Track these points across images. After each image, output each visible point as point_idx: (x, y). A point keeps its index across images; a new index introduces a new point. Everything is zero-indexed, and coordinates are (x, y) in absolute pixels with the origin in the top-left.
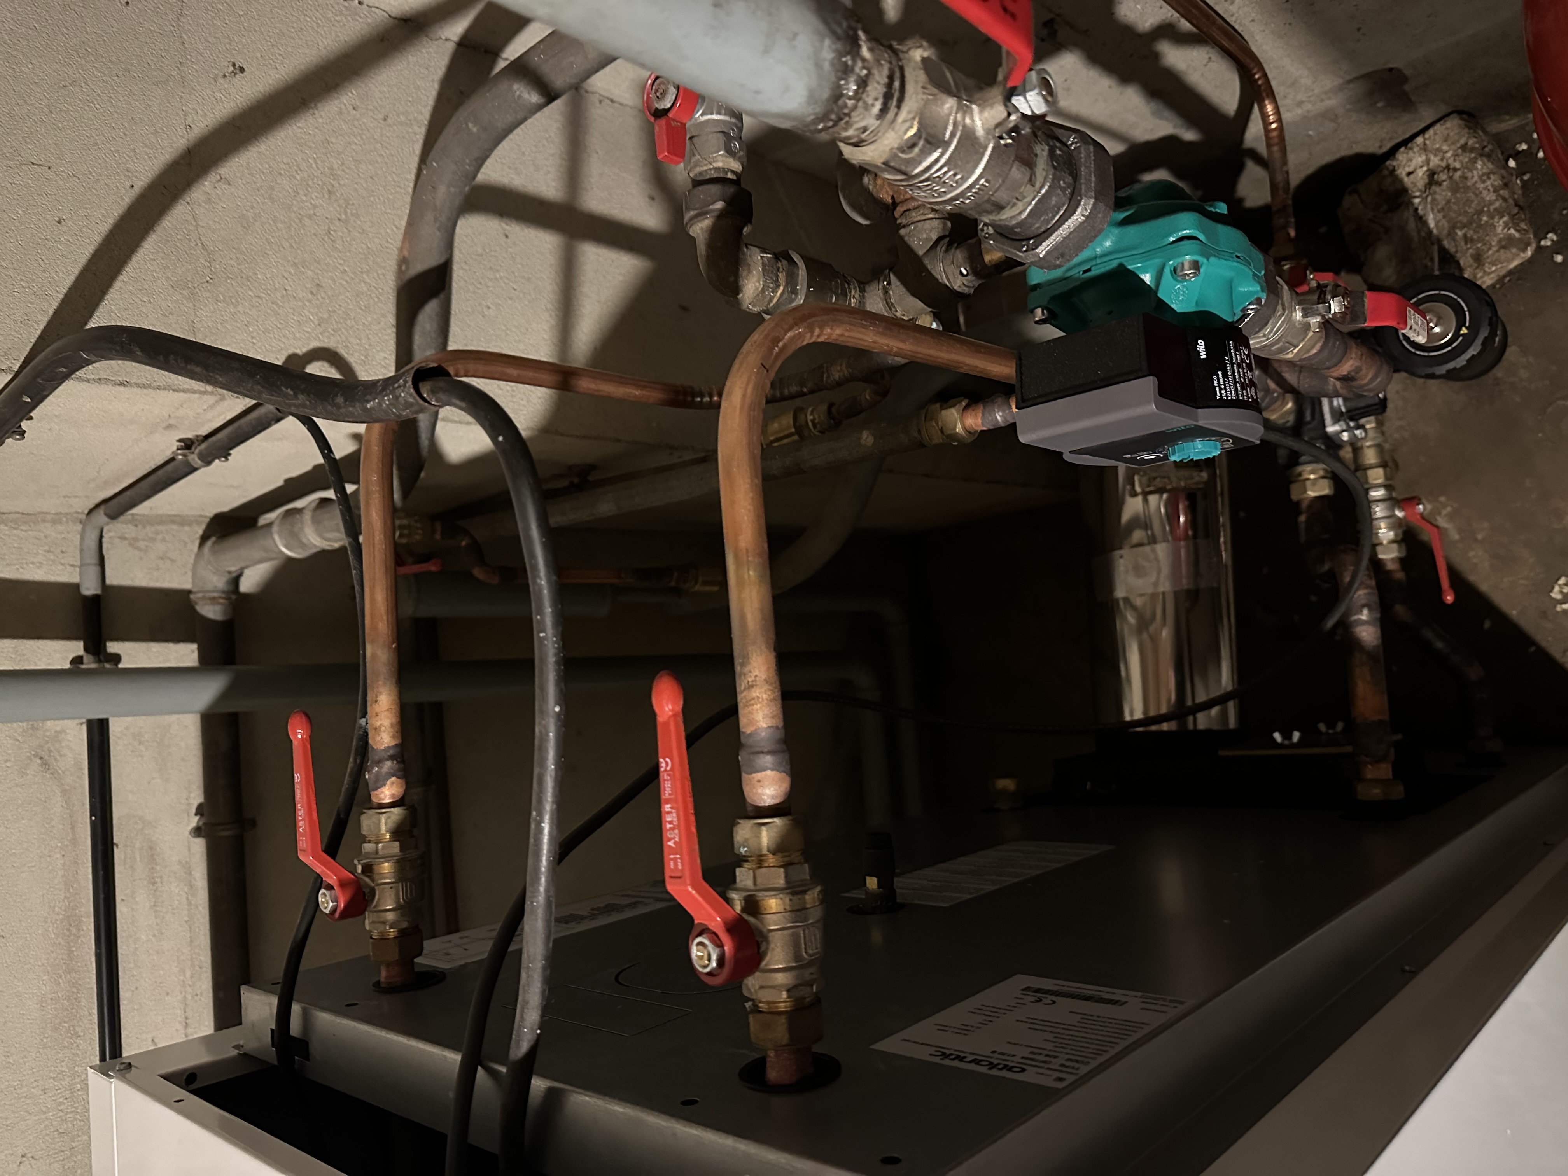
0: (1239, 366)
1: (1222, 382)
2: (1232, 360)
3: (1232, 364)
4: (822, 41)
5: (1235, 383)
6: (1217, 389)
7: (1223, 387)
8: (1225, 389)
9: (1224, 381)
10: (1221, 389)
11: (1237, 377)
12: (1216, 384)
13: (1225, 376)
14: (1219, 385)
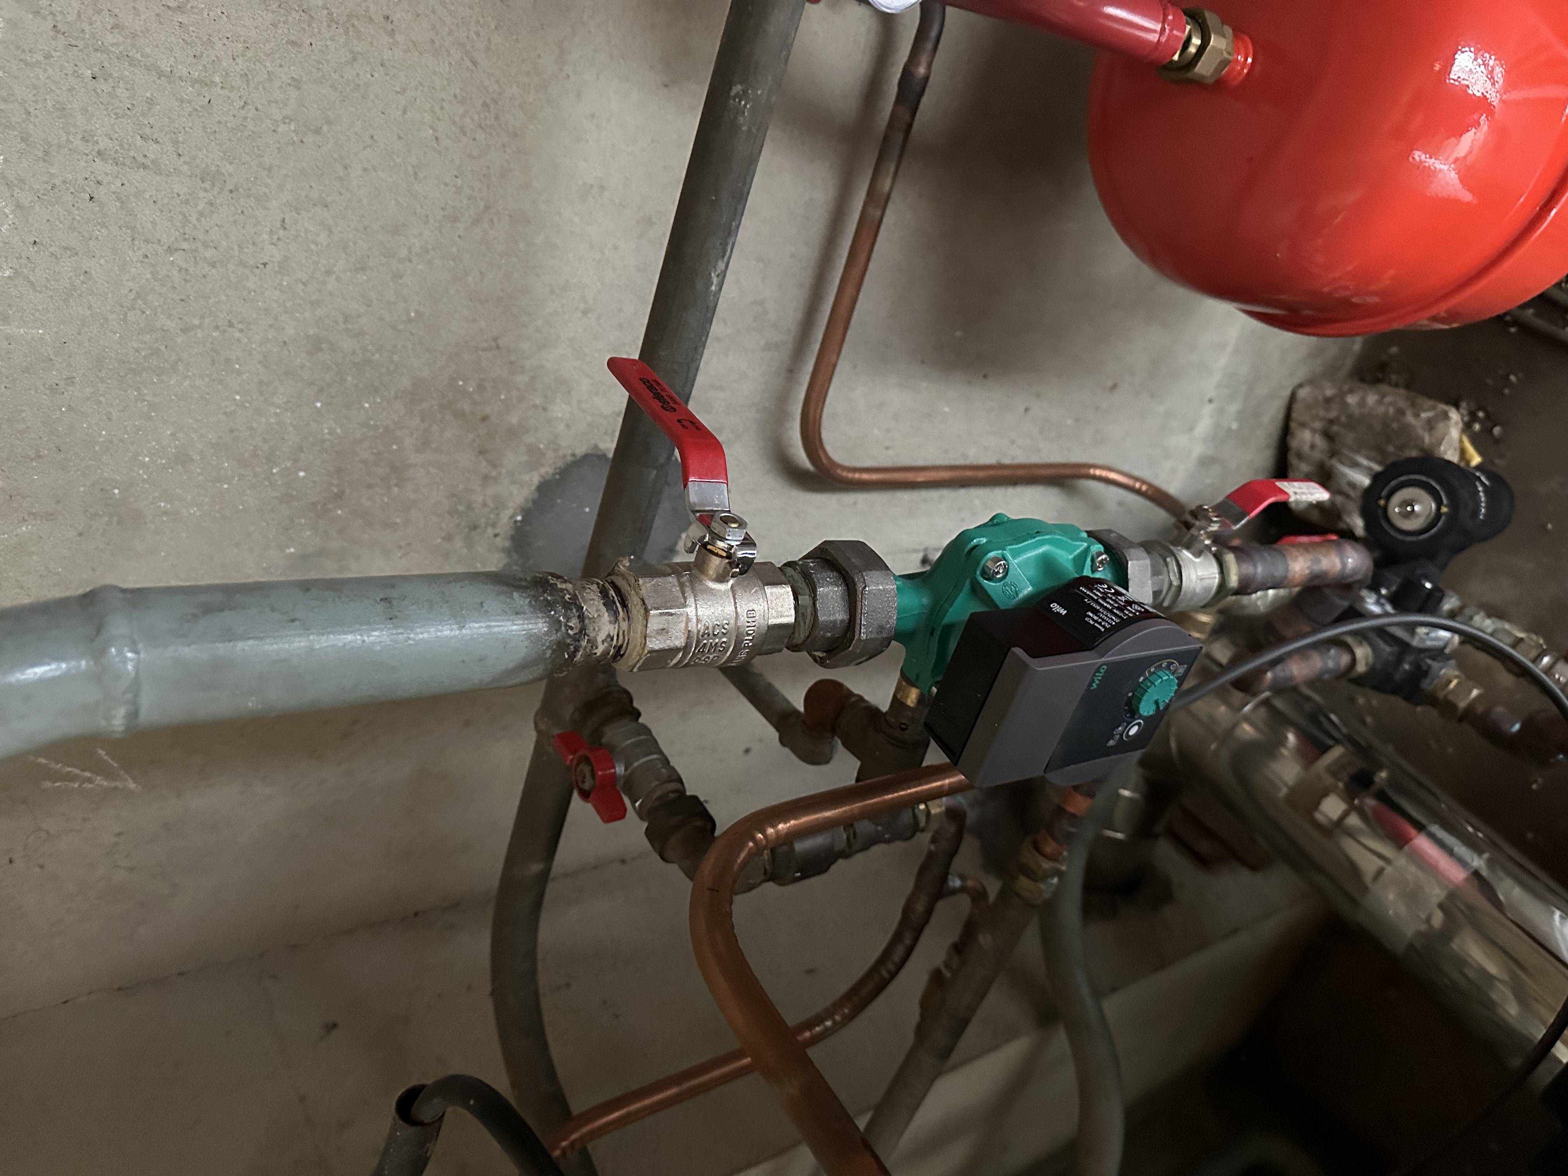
0: (1104, 599)
1: (1096, 618)
2: (1093, 599)
3: (1097, 602)
4: (511, 597)
5: (1111, 611)
6: (1096, 624)
7: (1100, 620)
8: (1103, 620)
9: (1097, 616)
10: (1100, 624)
11: (1108, 606)
12: (1091, 622)
13: (1096, 612)
14: (1096, 621)
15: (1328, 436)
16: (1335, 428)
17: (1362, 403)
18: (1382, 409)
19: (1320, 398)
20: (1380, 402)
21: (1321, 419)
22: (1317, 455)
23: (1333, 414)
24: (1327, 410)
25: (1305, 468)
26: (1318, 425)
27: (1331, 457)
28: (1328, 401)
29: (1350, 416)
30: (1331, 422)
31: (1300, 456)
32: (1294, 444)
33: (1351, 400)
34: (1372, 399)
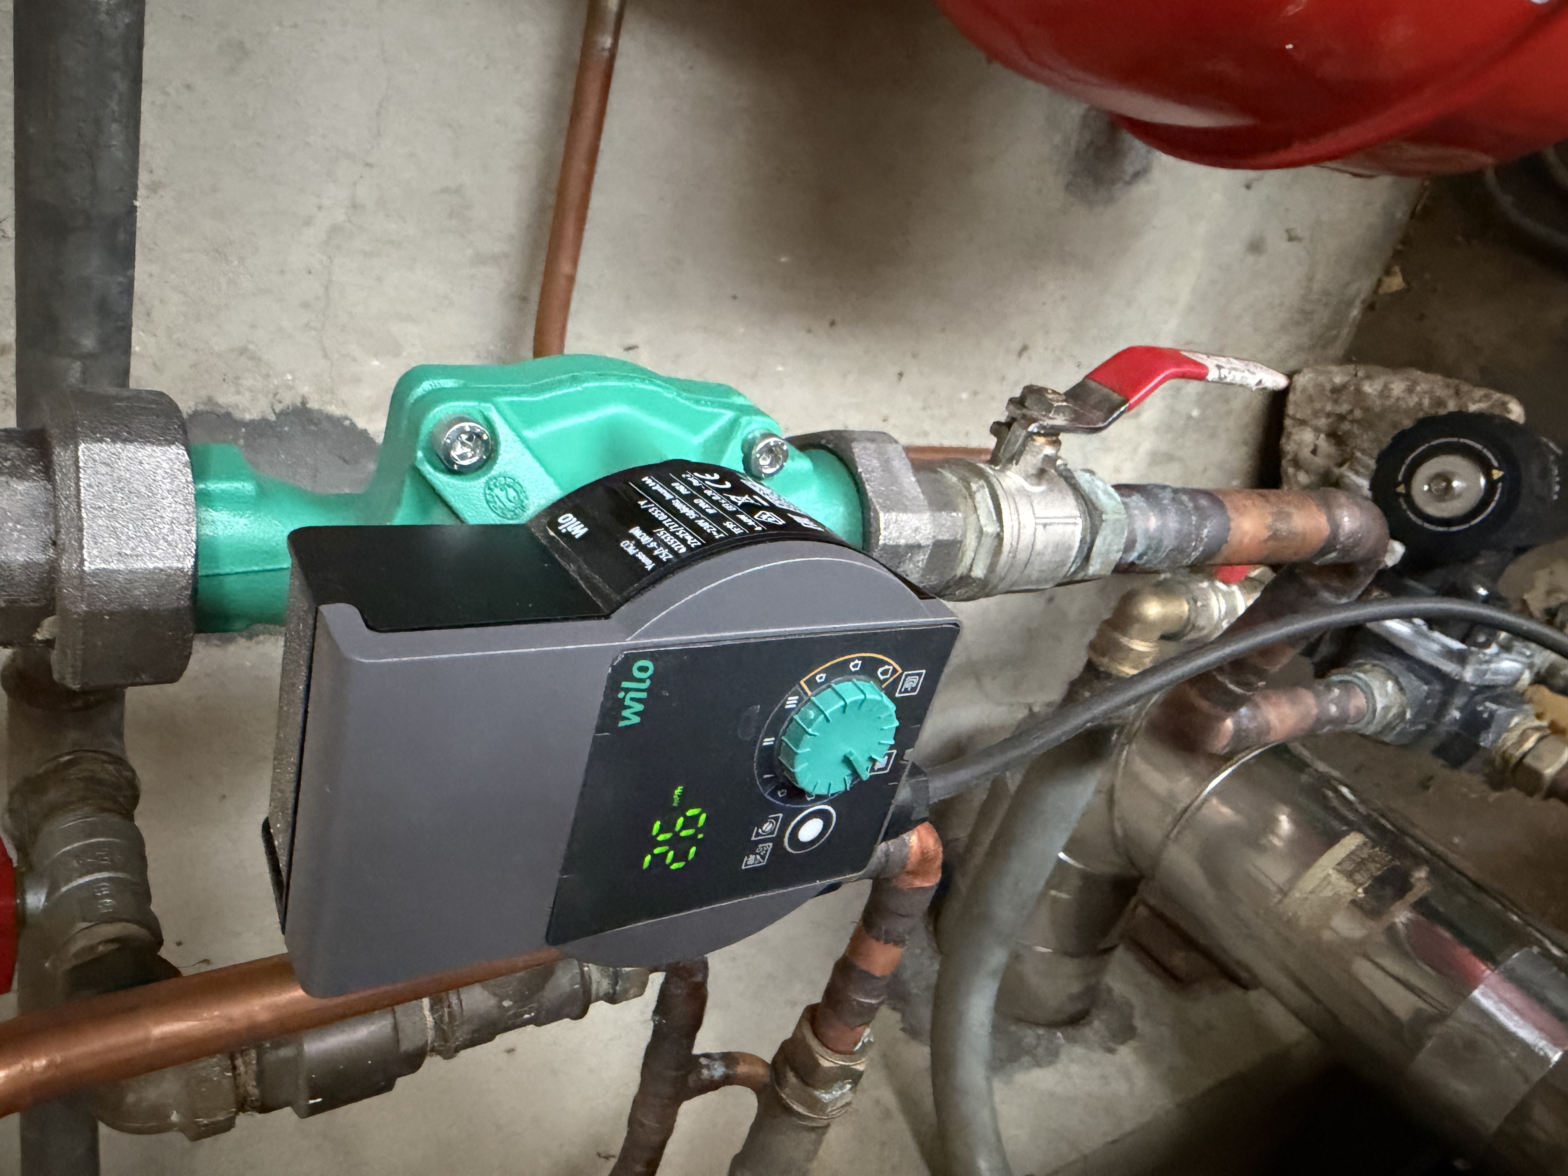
10: (649, 552)
15: (1334, 436)
16: (1346, 426)
17: (1385, 393)
18: (1413, 401)
19: (1328, 386)
20: (1410, 390)
21: (1328, 415)
22: (1319, 461)
23: (1344, 408)
24: (1336, 401)
25: (1303, 478)
26: (1323, 422)
27: (1340, 465)
28: (1337, 390)
29: (1367, 410)
30: (1341, 418)
31: (1297, 464)
32: (1289, 447)
33: (1369, 388)
34: (1398, 387)
